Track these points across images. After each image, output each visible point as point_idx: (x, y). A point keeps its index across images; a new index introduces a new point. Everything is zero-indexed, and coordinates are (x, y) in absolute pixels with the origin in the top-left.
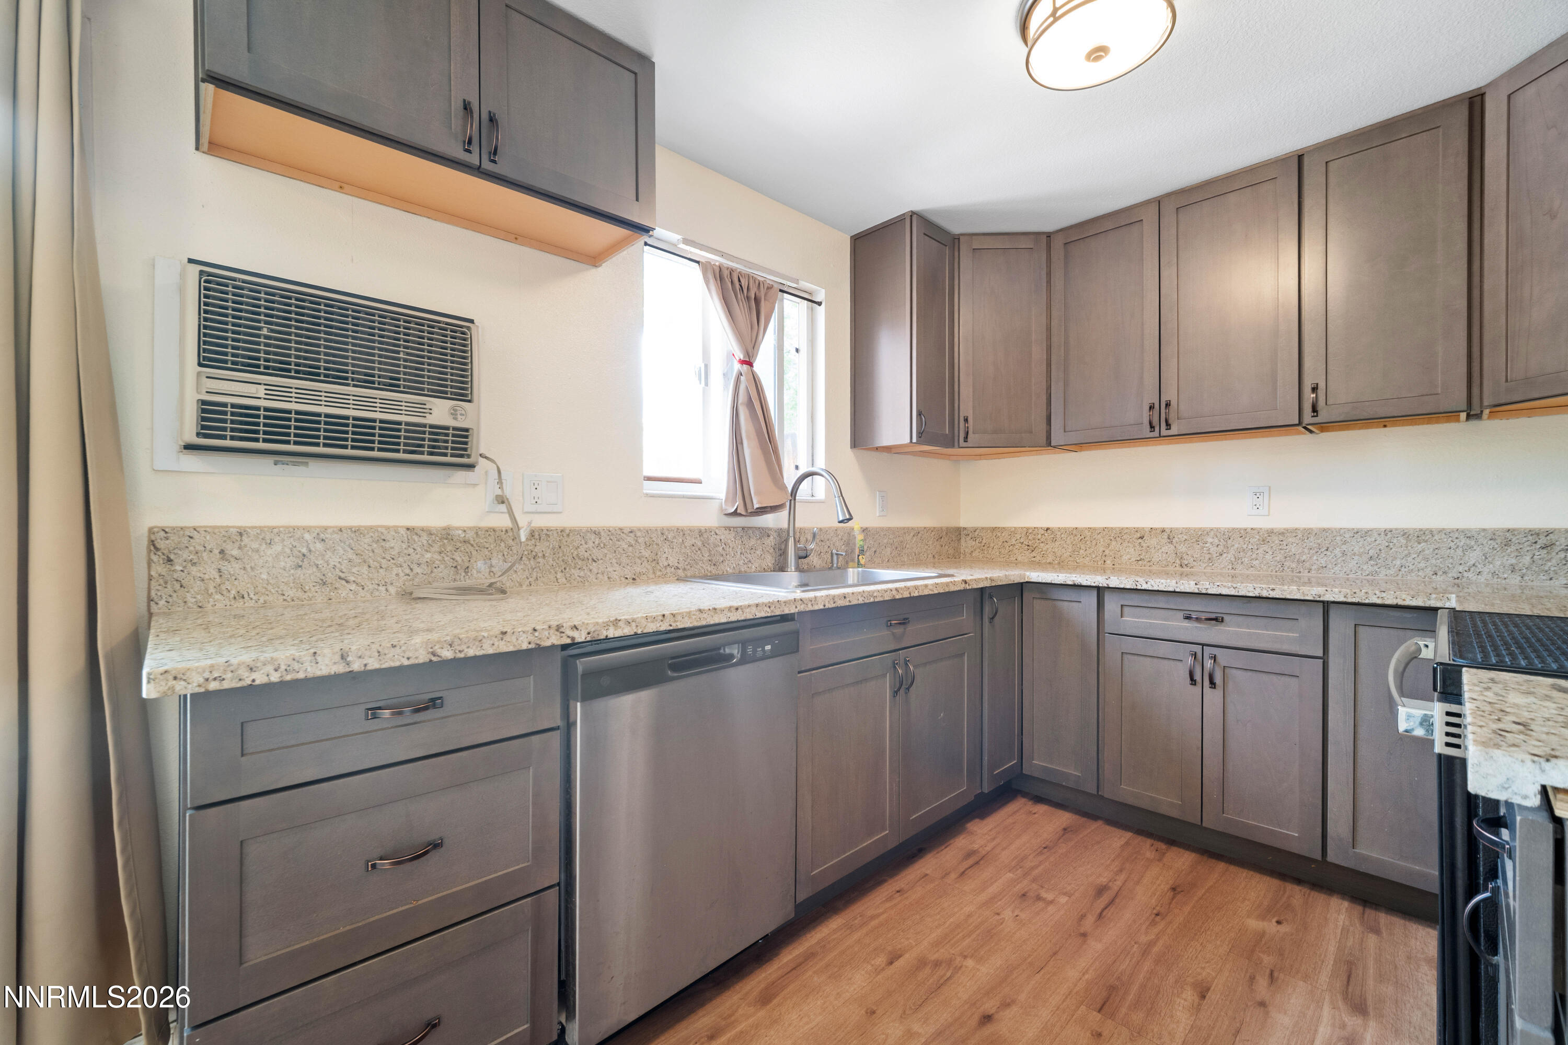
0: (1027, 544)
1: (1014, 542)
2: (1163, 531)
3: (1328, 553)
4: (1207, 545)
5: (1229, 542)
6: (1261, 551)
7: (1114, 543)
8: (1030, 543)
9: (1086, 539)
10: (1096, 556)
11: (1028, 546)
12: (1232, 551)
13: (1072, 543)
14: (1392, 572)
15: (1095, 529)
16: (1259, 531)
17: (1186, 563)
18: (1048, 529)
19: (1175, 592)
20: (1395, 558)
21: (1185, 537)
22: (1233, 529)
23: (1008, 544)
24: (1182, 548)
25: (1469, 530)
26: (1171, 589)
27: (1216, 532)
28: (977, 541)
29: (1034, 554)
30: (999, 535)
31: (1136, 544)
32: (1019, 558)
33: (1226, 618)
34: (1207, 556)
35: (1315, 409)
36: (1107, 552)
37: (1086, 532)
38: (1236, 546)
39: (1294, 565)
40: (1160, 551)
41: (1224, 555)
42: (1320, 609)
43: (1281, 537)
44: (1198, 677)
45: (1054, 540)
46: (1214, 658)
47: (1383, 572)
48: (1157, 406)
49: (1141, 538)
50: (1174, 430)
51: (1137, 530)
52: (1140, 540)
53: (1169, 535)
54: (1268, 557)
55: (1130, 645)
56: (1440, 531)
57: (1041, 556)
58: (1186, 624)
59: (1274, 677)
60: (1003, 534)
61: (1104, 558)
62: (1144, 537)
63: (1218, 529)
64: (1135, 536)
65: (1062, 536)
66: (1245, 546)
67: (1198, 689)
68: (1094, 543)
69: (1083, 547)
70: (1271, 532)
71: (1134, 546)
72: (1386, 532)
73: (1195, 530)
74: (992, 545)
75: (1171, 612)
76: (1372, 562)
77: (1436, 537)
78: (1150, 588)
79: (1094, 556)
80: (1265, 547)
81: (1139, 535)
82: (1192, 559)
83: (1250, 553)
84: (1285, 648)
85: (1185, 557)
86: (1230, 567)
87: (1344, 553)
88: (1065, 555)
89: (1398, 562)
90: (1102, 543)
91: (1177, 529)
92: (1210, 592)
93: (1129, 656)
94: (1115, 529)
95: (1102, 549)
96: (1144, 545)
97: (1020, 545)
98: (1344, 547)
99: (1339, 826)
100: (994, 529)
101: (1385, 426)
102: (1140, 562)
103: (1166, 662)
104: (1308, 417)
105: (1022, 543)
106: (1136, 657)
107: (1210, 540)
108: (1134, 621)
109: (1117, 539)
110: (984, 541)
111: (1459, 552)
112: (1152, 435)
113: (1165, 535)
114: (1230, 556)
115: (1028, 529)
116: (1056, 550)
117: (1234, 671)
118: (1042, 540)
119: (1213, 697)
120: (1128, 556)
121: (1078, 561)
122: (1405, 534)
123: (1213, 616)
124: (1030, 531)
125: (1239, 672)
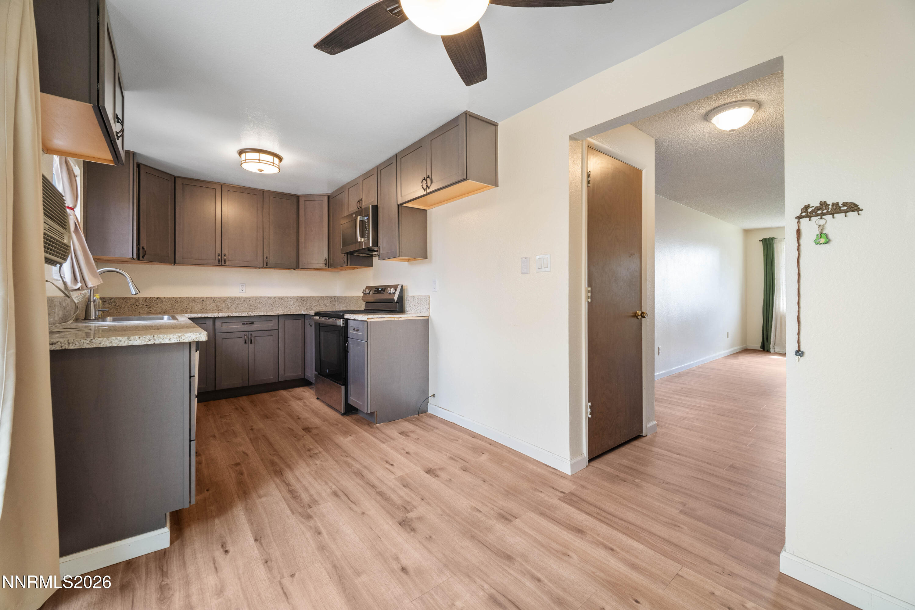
0: (146, 305)
1: (138, 304)
2: (211, 298)
3: (262, 304)
4: (227, 303)
5: (234, 301)
6: (244, 304)
7: (191, 303)
8: (148, 304)
9: (178, 302)
10: (183, 309)
11: (147, 306)
12: (235, 305)
13: (171, 304)
14: (276, 308)
15: (182, 298)
16: (243, 297)
17: (220, 309)
18: (158, 298)
19: (241, 316)
20: (277, 305)
21: (220, 300)
22: (236, 297)
23: (135, 305)
24: (218, 304)
25: (291, 297)
26: (240, 315)
27: (230, 298)
28: (112, 305)
29: (150, 309)
30: (128, 301)
31: (201, 303)
32: (141, 311)
33: (255, 322)
34: (227, 306)
35: (267, 264)
36: (188, 307)
37: (178, 299)
38: (237, 303)
39: (253, 308)
40: (210, 306)
41: (233, 306)
42: (277, 317)
43: (249, 300)
44: (247, 342)
45: (162, 303)
46: (251, 335)
47: (274, 308)
48: (221, 254)
49: (203, 301)
50: (227, 264)
51: (201, 298)
52: (202, 302)
53: (214, 299)
54: (246, 306)
55: (224, 335)
56: (286, 297)
57: (154, 310)
58: (243, 326)
59: (267, 337)
60: (131, 301)
61: (187, 309)
62: (204, 300)
63: (231, 297)
64: (200, 300)
65: (166, 301)
66: (239, 303)
67: (247, 345)
68: (182, 303)
69: (177, 305)
70: (247, 298)
71: (200, 304)
72: (275, 297)
73: (223, 297)
74: (123, 306)
75: (238, 323)
76: (272, 306)
77: (285, 299)
78: (233, 316)
79: (182, 309)
80: (245, 303)
81: (202, 300)
82: (222, 308)
83: (241, 305)
84: (270, 328)
85: (219, 307)
86: (234, 310)
87: (265, 304)
88: (168, 309)
89: (277, 306)
90: (186, 303)
91: (216, 297)
92: (251, 315)
93: (225, 340)
94: (192, 297)
95: (186, 306)
96: (204, 303)
97: (142, 305)
98: (266, 302)
99: (281, 372)
100: (124, 299)
101: (274, 269)
102: (202, 310)
103: (237, 339)
104: (265, 266)
105: (143, 305)
106: (227, 340)
107: (228, 301)
108: (226, 327)
109: (193, 301)
110: (118, 304)
111: (289, 302)
112: (219, 264)
113: (212, 300)
114: (235, 306)
115: (146, 298)
116: (163, 307)
117: (257, 337)
118: (155, 303)
119: (251, 346)
120: (198, 308)
121: (174, 311)
122: (279, 298)
123: (251, 322)
124: (148, 299)
125: (258, 337)
